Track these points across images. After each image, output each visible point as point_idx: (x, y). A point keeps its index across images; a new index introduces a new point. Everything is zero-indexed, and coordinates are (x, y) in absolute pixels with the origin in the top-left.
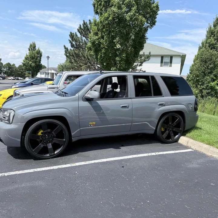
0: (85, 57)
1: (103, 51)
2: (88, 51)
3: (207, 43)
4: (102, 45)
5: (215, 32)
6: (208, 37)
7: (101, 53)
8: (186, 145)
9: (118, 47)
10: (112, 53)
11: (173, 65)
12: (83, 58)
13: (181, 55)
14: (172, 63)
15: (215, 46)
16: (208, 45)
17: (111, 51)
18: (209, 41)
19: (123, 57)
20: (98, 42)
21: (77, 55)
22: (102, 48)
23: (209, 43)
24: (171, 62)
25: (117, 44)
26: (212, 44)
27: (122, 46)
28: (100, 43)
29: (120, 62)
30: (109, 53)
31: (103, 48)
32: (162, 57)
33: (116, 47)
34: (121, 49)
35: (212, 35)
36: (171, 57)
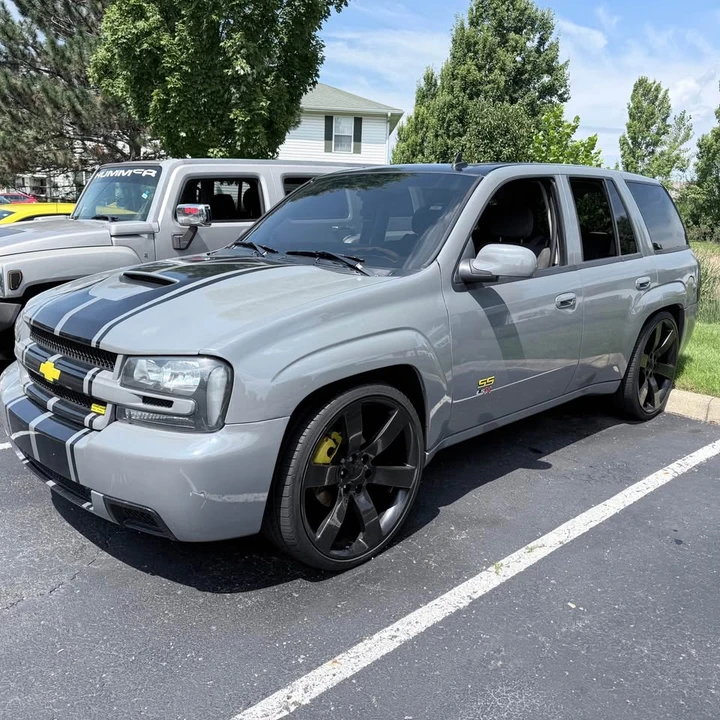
0: (57, 106)
1: (173, 81)
2: (99, 80)
3: (454, 77)
4: (170, 57)
5: (476, 43)
6: (458, 59)
7: (167, 93)
8: (702, 417)
9: (242, 72)
10: (209, 91)
11: (364, 145)
12: (48, 111)
13: (389, 115)
14: (360, 141)
15: (481, 87)
16: (458, 83)
17: (206, 86)
18: (462, 70)
19: (262, 108)
20: (151, 44)
21: (19, 95)
22: (171, 71)
23: (464, 78)
24: (358, 137)
25: (237, 59)
26: (474, 80)
27: (252, 68)
28: (161, 48)
29: (248, 128)
30: (200, 92)
31: (174, 70)
32: (329, 119)
33: (234, 68)
34: (250, 79)
35: (469, 51)
36: (358, 122)
